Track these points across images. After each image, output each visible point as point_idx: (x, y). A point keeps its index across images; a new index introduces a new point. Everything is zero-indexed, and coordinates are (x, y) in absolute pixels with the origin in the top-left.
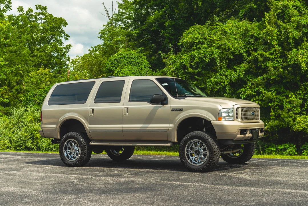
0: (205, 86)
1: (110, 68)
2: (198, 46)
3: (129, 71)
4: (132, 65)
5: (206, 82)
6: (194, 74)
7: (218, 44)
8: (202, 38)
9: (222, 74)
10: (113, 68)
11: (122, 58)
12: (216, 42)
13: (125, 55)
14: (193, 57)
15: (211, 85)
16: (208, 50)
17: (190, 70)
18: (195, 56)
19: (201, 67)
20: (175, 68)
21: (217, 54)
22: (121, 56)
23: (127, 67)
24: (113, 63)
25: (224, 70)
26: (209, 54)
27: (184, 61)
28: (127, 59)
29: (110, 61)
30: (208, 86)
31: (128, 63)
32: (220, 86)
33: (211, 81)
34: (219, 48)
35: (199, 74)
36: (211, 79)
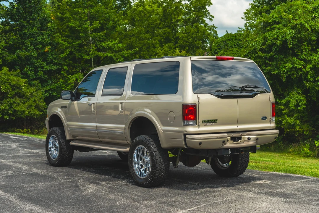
0: (279, 73)
1: (215, 50)
2: (272, 27)
3: (234, 54)
4: (239, 47)
5: (280, 68)
6: (266, 58)
7: (293, 23)
8: (277, 17)
9: (303, 58)
10: (219, 51)
11: (229, 40)
12: (292, 22)
13: (232, 37)
14: (266, 39)
15: (285, 71)
16: (281, 31)
17: (260, 53)
18: (267, 38)
19: (274, 51)
20: (247, 52)
21: (290, 35)
22: (228, 37)
23: (233, 49)
24: (220, 45)
25: (306, 53)
26: (282, 35)
27: (256, 44)
28: (234, 41)
29: (217, 43)
30: (282, 72)
31: (235, 45)
32: (301, 72)
33: (285, 67)
34: (294, 27)
35: (271, 59)
36: (286, 65)
